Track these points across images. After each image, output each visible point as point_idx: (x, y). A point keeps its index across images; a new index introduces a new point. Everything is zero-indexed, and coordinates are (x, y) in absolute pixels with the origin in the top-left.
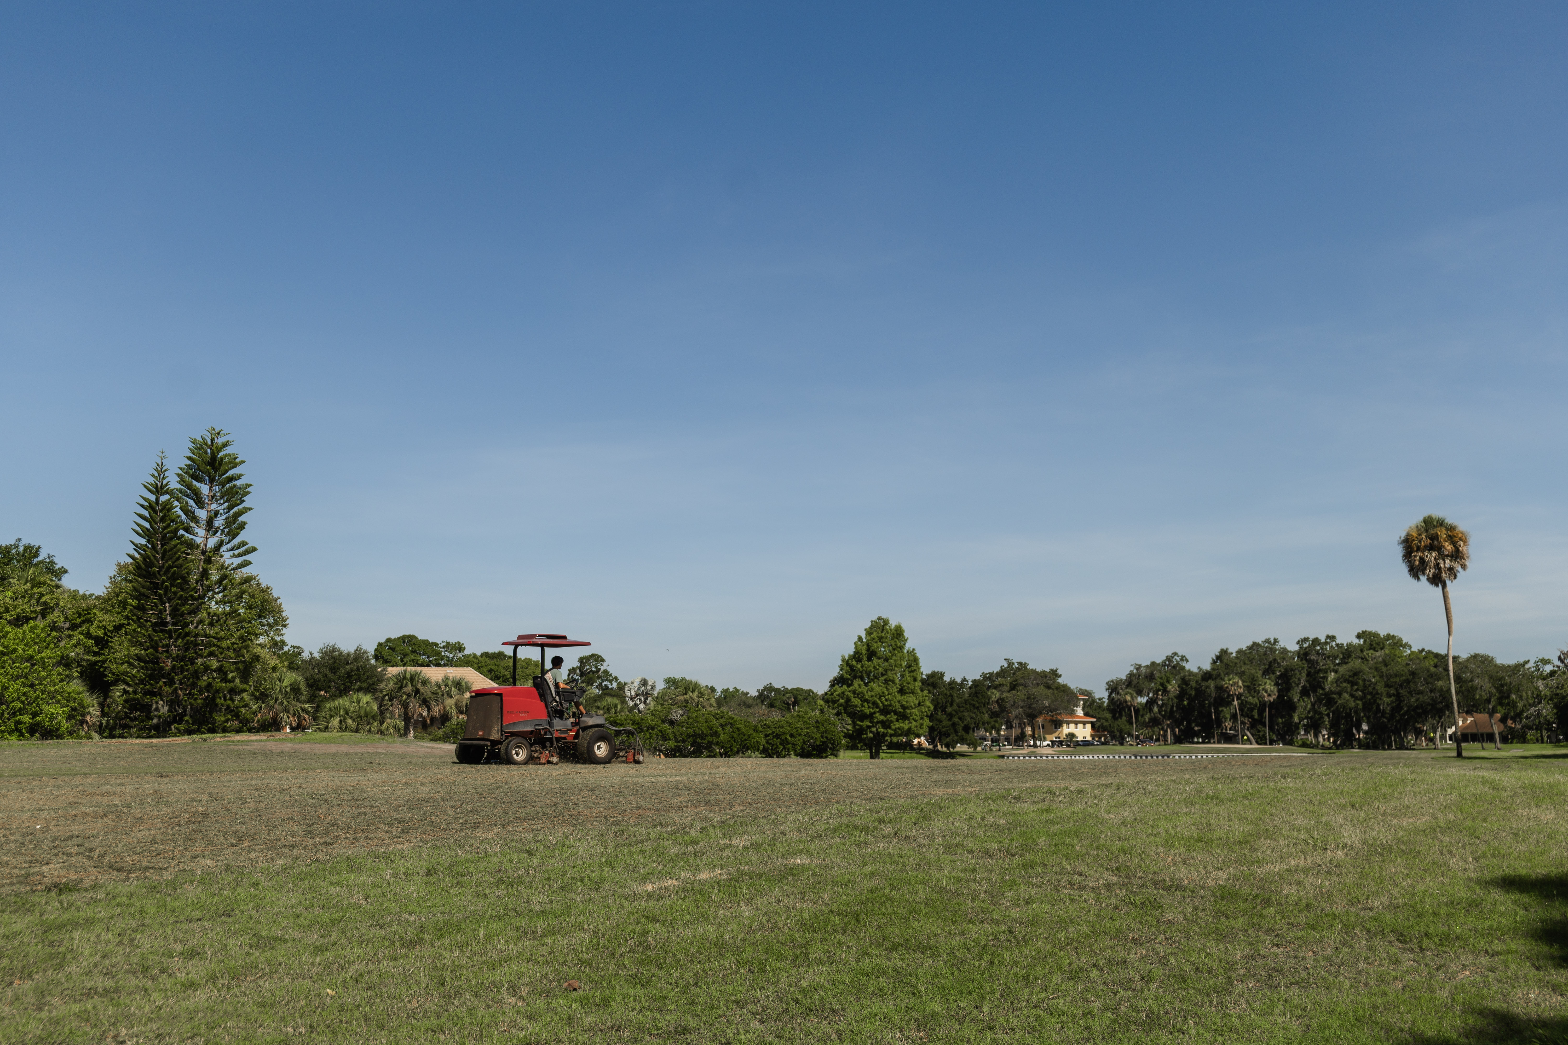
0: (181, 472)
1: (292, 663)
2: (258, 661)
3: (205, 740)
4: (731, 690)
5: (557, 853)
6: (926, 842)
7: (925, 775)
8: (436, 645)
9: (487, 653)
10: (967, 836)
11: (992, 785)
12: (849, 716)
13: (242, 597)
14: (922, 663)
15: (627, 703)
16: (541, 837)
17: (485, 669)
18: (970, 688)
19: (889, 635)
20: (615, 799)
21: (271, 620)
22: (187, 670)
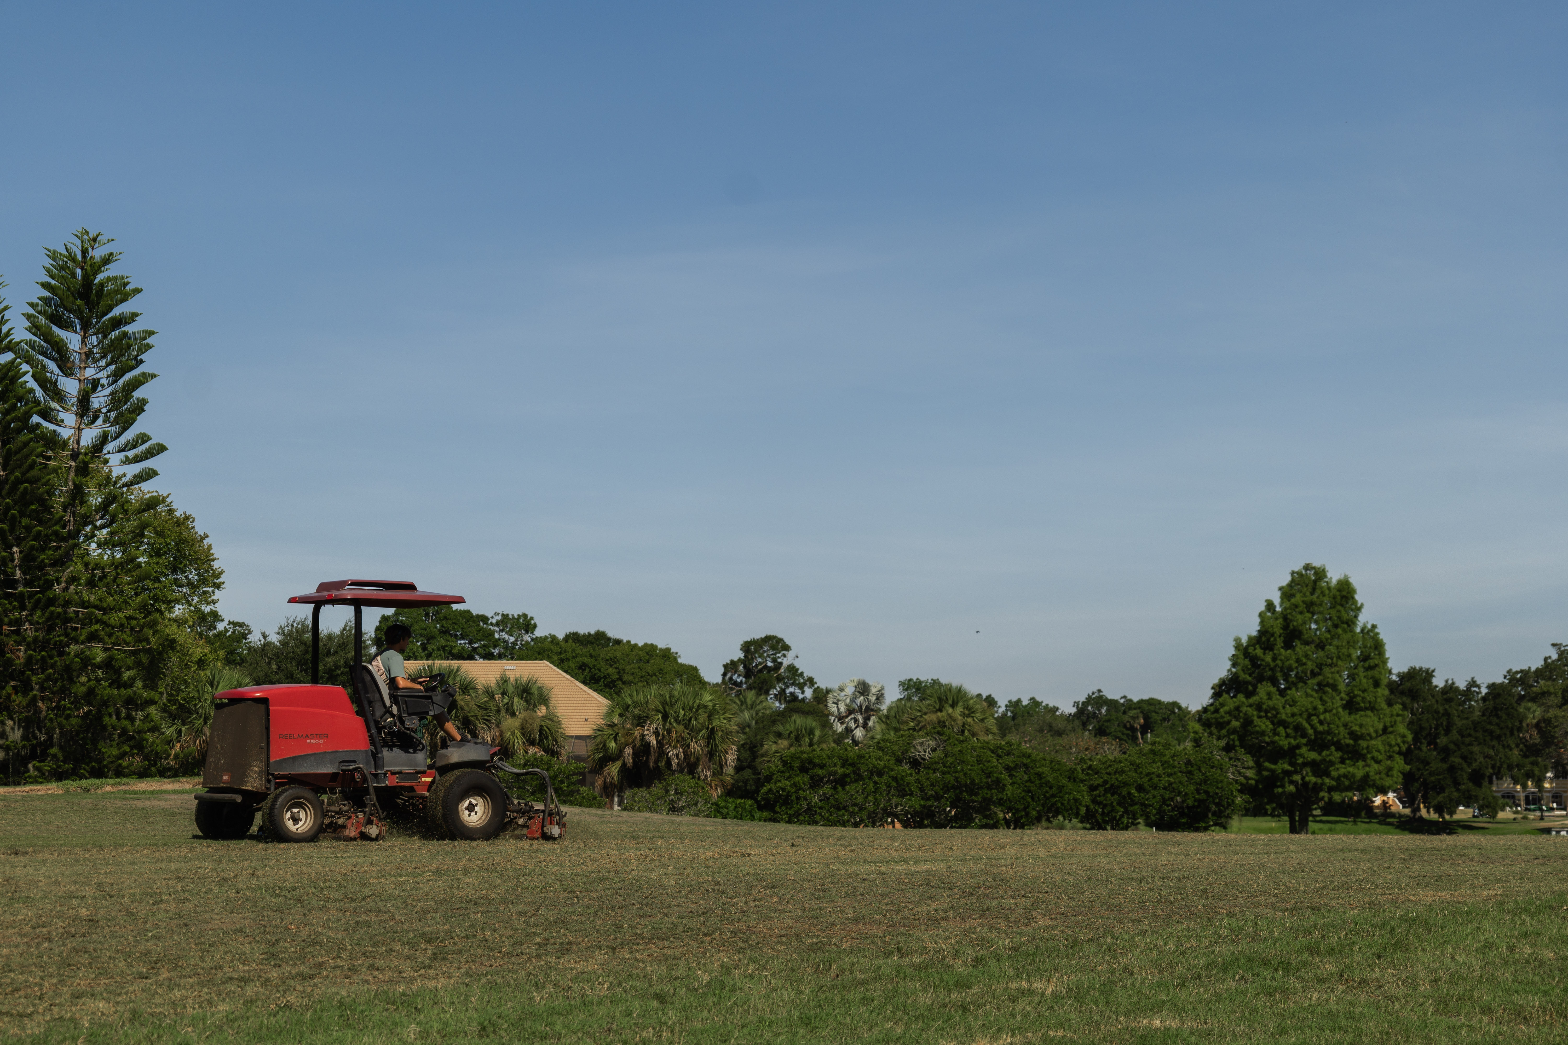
0: (31, 311)
1: (231, 653)
2: (173, 649)
3: (86, 790)
4: (1025, 702)
5: (711, 1001)
6: (1400, 992)
7: (1397, 864)
8: (484, 619)
9: (575, 634)
10: (1480, 982)
11: (1528, 886)
12: (1249, 753)
13: (142, 535)
14: (1390, 652)
15: (831, 727)
16: (680, 972)
17: (572, 664)
18: (1484, 699)
19: (1326, 600)
20: (814, 904)
21: (193, 576)
22: (53, 666)
